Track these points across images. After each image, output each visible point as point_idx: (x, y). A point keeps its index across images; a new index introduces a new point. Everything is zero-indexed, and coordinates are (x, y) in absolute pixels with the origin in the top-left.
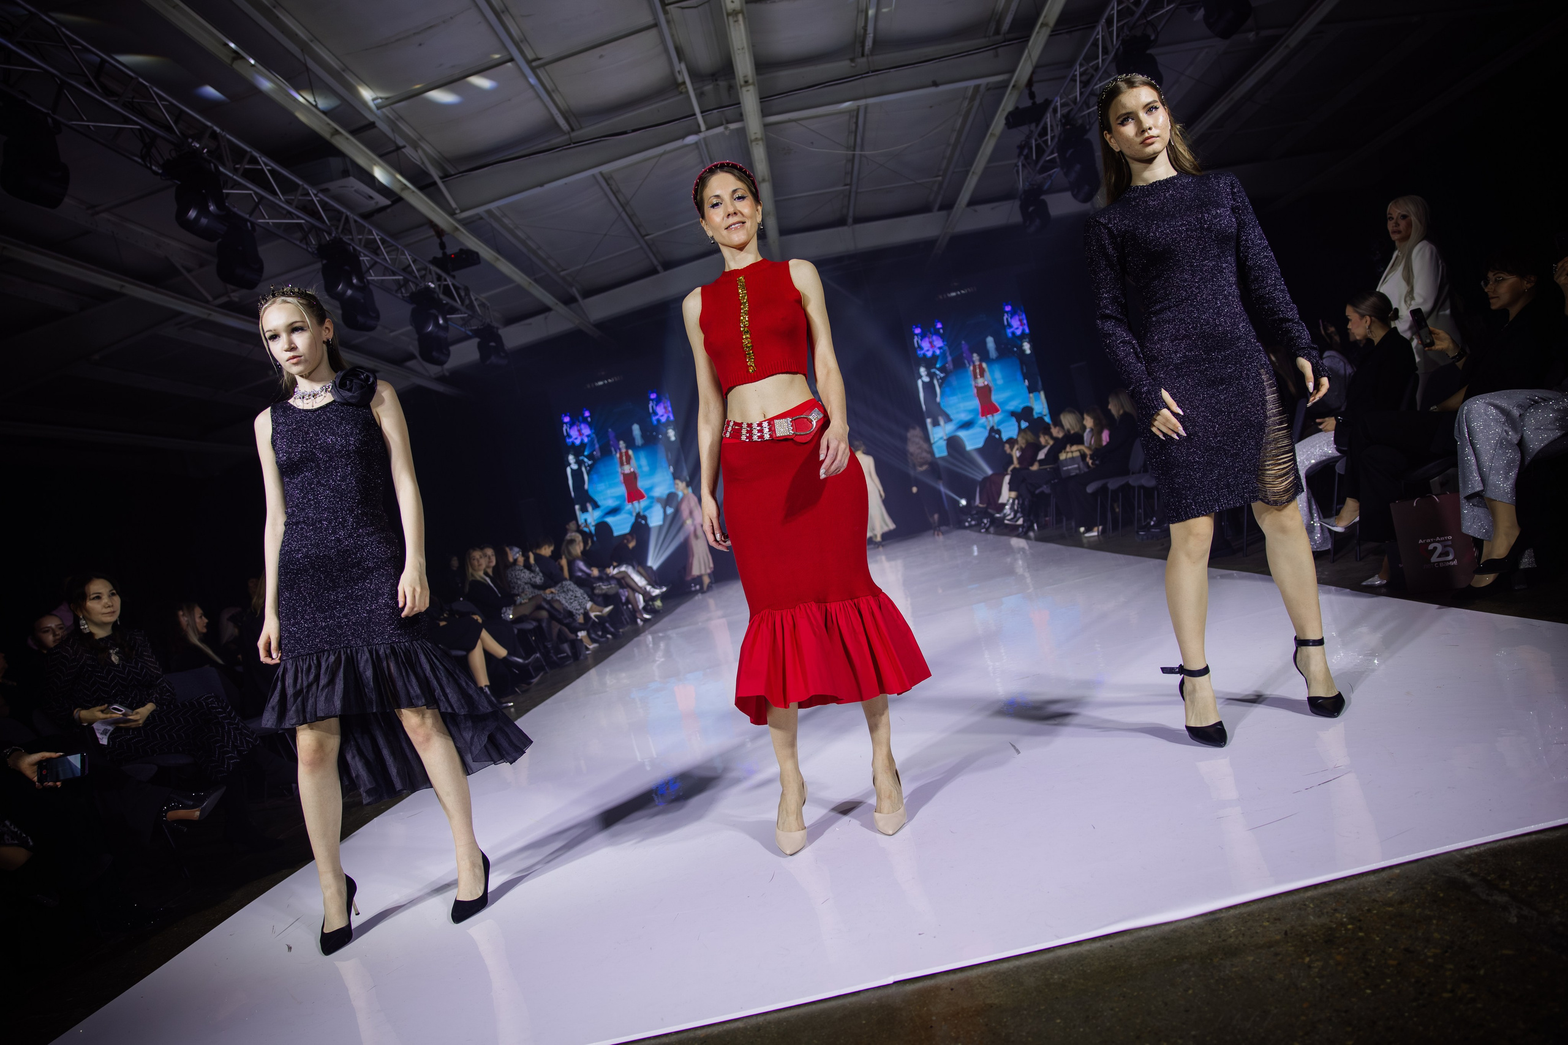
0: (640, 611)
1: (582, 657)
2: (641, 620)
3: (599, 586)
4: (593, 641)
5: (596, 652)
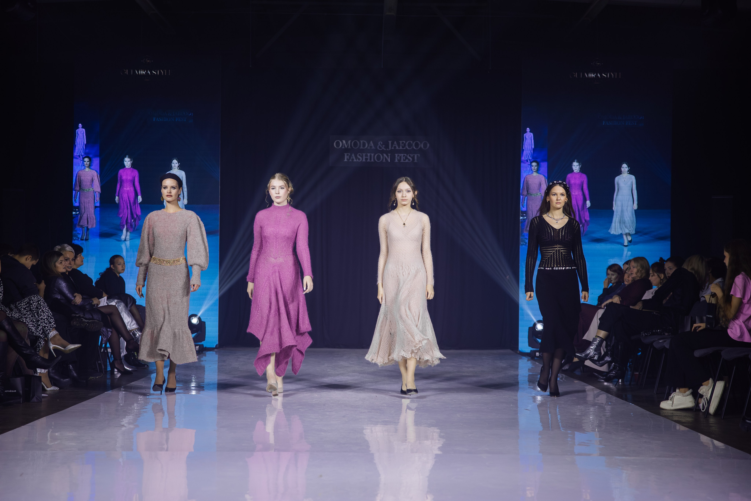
0: (121, 359)
1: (34, 399)
2: (119, 371)
3: (79, 317)
4: (54, 382)
5: (54, 396)
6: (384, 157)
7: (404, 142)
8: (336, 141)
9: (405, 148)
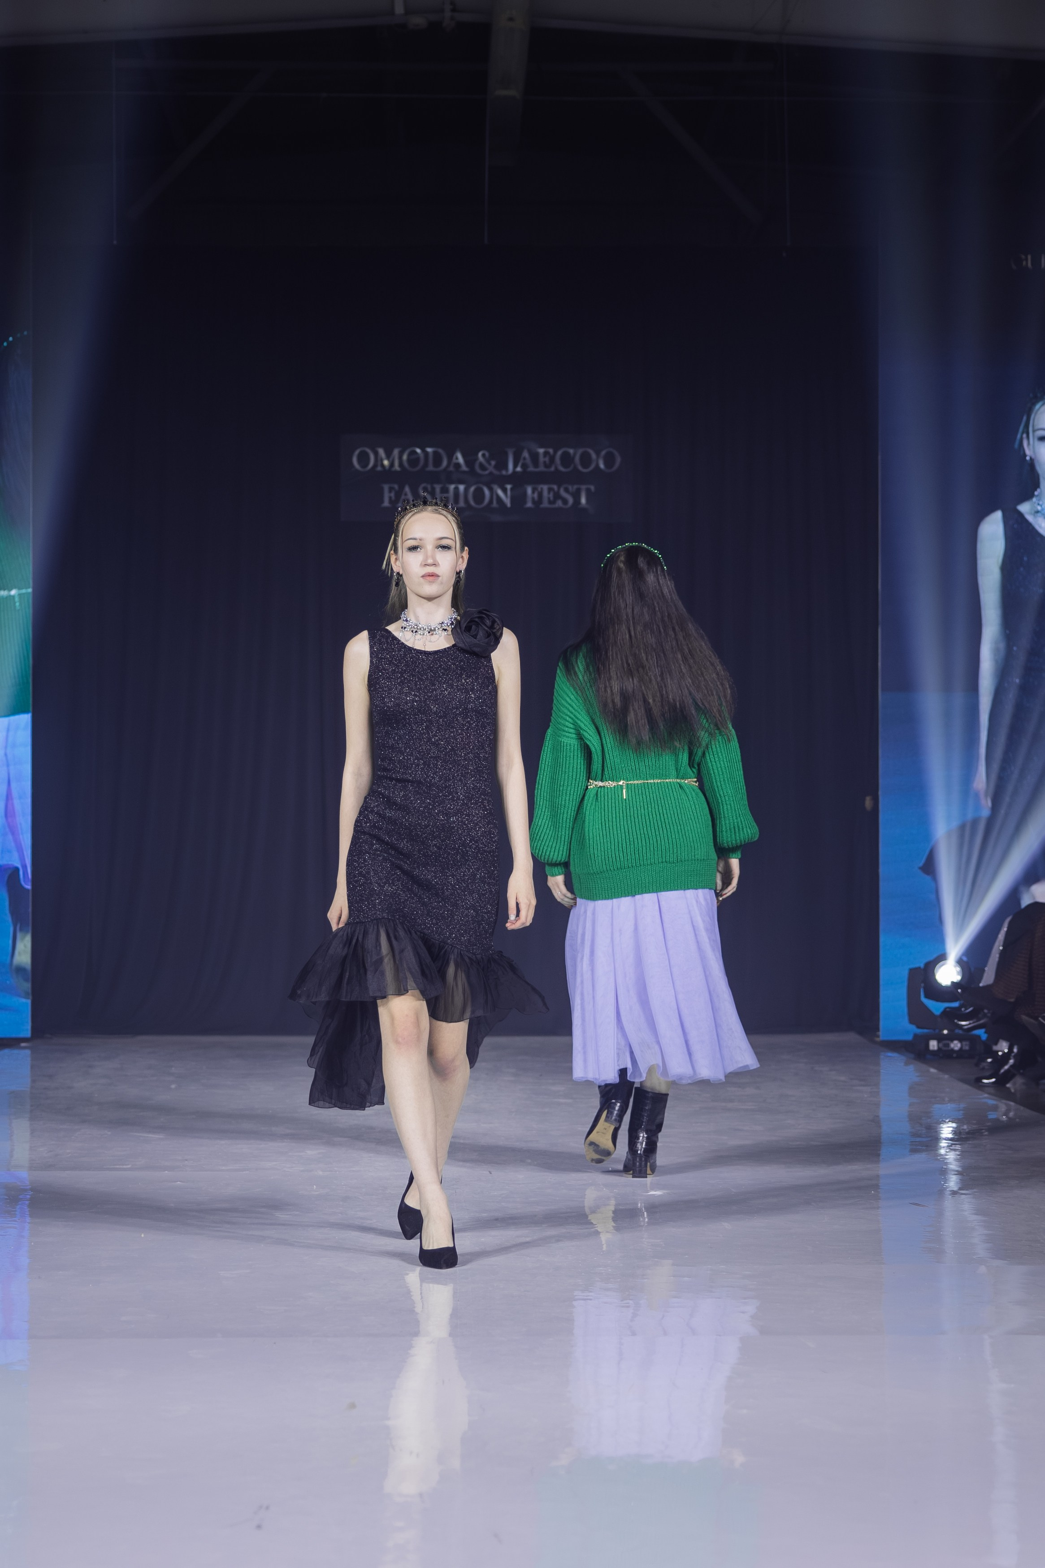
6: (495, 497)
7: (551, 451)
8: (357, 452)
9: (553, 469)
